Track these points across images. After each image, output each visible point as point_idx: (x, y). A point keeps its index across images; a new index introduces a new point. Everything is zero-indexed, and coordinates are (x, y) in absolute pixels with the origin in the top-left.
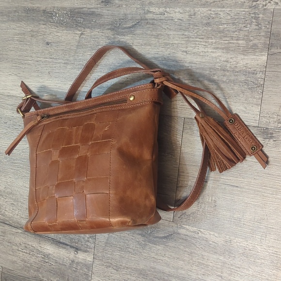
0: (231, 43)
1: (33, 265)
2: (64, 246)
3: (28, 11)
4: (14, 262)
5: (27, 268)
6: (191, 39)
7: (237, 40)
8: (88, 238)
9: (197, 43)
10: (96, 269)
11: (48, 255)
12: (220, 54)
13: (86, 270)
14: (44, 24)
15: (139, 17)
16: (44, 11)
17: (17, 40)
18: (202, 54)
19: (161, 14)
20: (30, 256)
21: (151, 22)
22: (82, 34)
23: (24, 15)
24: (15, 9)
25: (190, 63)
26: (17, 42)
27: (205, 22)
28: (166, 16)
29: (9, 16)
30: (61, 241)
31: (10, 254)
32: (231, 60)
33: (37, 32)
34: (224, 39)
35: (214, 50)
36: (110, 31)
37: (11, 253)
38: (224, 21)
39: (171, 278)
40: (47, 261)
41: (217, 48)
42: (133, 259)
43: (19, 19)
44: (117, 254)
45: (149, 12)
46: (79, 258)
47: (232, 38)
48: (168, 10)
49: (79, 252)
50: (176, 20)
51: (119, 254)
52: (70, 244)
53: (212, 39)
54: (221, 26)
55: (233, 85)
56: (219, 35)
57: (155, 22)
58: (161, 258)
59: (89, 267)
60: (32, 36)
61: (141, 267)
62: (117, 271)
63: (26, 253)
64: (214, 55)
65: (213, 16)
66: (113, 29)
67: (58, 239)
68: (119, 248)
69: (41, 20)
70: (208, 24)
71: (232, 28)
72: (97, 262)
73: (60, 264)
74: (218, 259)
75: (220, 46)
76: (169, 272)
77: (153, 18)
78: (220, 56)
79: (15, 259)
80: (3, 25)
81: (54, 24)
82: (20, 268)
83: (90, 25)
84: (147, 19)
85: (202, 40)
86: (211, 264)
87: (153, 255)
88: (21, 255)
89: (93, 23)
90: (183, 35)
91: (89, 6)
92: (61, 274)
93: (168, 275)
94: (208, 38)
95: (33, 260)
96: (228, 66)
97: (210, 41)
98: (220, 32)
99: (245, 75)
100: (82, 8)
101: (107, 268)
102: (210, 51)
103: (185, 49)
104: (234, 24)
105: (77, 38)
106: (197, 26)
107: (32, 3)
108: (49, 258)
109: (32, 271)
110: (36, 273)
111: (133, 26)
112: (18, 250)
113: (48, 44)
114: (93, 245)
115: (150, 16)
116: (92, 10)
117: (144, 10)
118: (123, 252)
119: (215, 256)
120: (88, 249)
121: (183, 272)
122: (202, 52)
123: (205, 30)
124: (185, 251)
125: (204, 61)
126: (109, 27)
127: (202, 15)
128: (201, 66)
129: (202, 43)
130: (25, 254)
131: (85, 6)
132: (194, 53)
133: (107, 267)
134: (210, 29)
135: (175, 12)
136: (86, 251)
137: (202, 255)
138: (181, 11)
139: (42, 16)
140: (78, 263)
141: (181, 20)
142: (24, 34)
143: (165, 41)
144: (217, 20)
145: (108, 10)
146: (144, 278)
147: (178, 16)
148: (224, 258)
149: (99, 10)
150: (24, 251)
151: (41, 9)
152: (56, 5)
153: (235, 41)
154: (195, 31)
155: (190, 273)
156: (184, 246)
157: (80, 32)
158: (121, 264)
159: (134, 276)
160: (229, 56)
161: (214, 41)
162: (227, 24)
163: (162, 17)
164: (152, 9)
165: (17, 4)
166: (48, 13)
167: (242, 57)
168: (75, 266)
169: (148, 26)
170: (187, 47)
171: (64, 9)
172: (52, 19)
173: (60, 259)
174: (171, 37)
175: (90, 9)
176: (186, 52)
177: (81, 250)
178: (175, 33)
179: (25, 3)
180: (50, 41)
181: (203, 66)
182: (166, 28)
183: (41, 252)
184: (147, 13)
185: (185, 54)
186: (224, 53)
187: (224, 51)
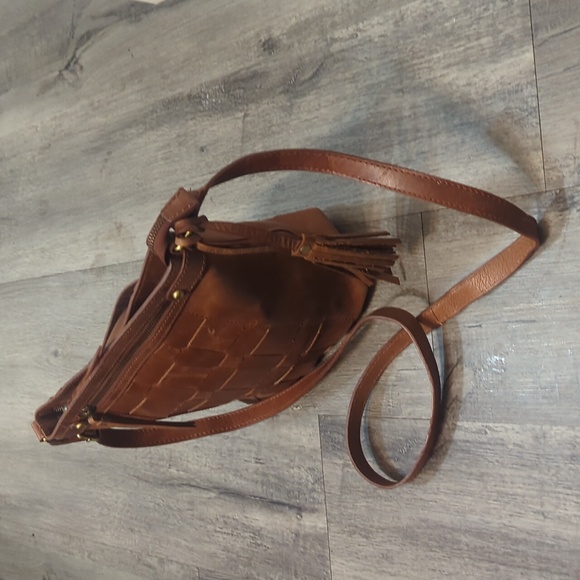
0: (469, 48)
1: (240, 554)
2: (280, 507)
3: (169, 104)
4: (213, 555)
5: (233, 563)
6: (405, 65)
7: (477, 39)
8: (313, 484)
9: (416, 68)
10: (334, 543)
11: (259, 531)
12: (456, 75)
13: (319, 548)
14: (192, 119)
15: (320, 56)
16: (190, 97)
17: (162, 159)
18: (426, 85)
19: (352, 37)
20: (234, 538)
21: (340, 57)
22: (246, 116)
23: (164, 113)
24: (151, 108)
25: (411, 108)
26: (162, 162)
27: (421, 25)
28: (360, 37)
29: (145, 123)
30: (274, 499)
31: (206, 542)
32: (476, 80)
33: (185, 135)
34: (456, 45)
35: (445, 72)
36: (283, 95)
37: (207, 539)
38: (450, 13)
39: (456, 534)
40: (259, 542)
41: (448, 66)
42: (388, 509)
43: (159, 124)
44: (362, 504)
45: (334, 40)
46: (305, 526)
47: (468, 38)
48: (361, 25)
49: (303, 514)
50: (376, 40)
51: (365, 504)
52: (287, 502)
53: (437, 52)
54: (447, 24)
56: (447, 40)
57: (346, 54)
58: (434, 497)
59: (322, 540)
60: (180, 144)
61: (405, 522)
62: (367, 538)
63: (228, 534)
64: (446, 80)
65: (432, 9)
66: (288, 91)
67: (270, 497)
68: (363, 492)
69: (187, 113)
70: (426, 28)
71: (465, 19)
72: (334, 528)
73: (279, 544)
74: (530, 477)
75: (452, 60)
76: (452, 523)
77: (341, 48)
78: (457, 79)
79: (213, 548)
80: (140, 140)
81: (206, 113)
82: (223, 564)
83: (254, 96)
84: (332, 55)
85: (422, 60)
86: (519, 491)
88: (221, 539)
89: (257, 90)
90: (391, 61)
91: (247, 64)
92: (283, 564)
93: (452, 529)
94: (431, 52)
95: (239, 545)
96: (473, 91)
97: (435, 56)
98: (448, 35)
99: (504, 99)
100: (239, 72)
101: (350, 536)
102: (439, 74)
103: (399, 87)
104: (466, 11)
105: (240, 124)
106: (409, 38)
107: (171, 90)
108: (261, 536)
109: (241, 567)
110: (246, 569)
111: (315, 75)
112: (216, 531)
113: (202, 150)
114: (322, 497)
115: (336, 47)
116: (252, 69)
117: (326, 40)
118: (370, 500)
119: (523, 474)
120: (316, 506)
121: (475, 518)
122: (427, 81)
123: (424, 39)
124: (471, 474)
125: (432, 96)
126: (281, 89)
127: (414, 15)
129: (424, 65)
130: (225, 536)
131: (242, 66)
132: (414, 88)
133: (352, 533)
134: (430, 35)
135: (373, 26)
136: (313, 511)
137: (501, 476)
138: (381, 21)
139: (187, 107)
140: (306, 537)
141: (384, 36)
142: (169, 145)
143: (366, 83)
144: (438, 14)
145: (275, 61)
146: (414, 545)
147: (379, 30)
148: (540, 472)
149: (263, 65)
150: (223, 531)
151: (185, 94)
152: (203, 81)
153: (475, 43)
154: (409, 47)
155: (488, 518)
156: (466, 465)
157: (243, 114)
158: (371, 523)
159: (395, 544)
160: (471, 73)
161: (441, 54)
162: (456, 16)
163: (355, 42)
164: (337, 34)
165: (153, 99)
166: (195, 97)
167: (492, 66)
168: (301, 543)
169: (336, 66)
170: (401, 82)
171: (214, 82)
172: (202, 105)
173: (278, 534)
174: (374, 72)
175: (248, 68)
176: (401, 90)
177: (306, 510)
178: (378, 62)
179: (163, 93)
180: (205, 144)
182: (363, 59)
183: (248, 527)
184: (331, 44)
185: (401, 94)
186: (461, 70)
187: (461, 66)
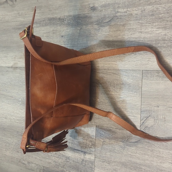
0: (167, 24)
1: (60, 164)
2: (78, 151)
3: (51, 19)
4: (49, 163)
5: (57, 166)
6: (143, 25)
7: (170, 22)
8: (91, 146)
9: (147, 26)
10: (96, 164)
11: (68, 157)
12: (161, 31)
13: (91, 165)
14: (59, 26)
15: (112, 16)
16: (59, 19)
17: (46, 36)
18: (150, 32)
19: (125, 12)
20: (59, 159)
21: (119, 17)
22: (81, 29)
23: (48, 22)
24: (43, 20)
25: (143, 38)
26: (46, 38)
27: (151, 14)
28: (128, 12)
29: (40, 24)
30: (76, 148)
31: (47, 159)
32: (168, 34)
33: (56, 30)
34: (162, 22)
35: (157, 30)
36: (96, 25)
37: (48, 158)
38: (162, 12)
39: (141, 166)
40: (68, 161)
41: (159, 28)
42: (118, 156)
43: (46, 25)
44: (108, 154)
45: (118, 12)
46: (86, 158)
47: (167, 21)
48: (129, 9)
49: (86, 154)
50: (134, 15)
51: (110, 154)
52: (81, 150)
53: (155, 23)
54: (160, 15)
55: (170, 48)
56: (159, 20)
57: (122, 17)
58: (135, 154)
59: (93, 163)
60: (54, 33)
61: (123, 160)
62: (109, 164)
63: (56, 157)
64: (157, 32)
65: (155, 10)
66: (98, 24)
67: (74, 148)
68: (109, 150)
69: (58, 24)
70: (152, 15)
71: (167, 15)
72: (97, 159)
73: (76, 162)
74: (169, 152)
75: (160, 26)
76: (140, 163)
77: (120, 15)
78: (161, 32)
79: (50, 161)
80: (37, 29)
81: (65, 25)
82: (53, 166)
83: (85, 23)
84: (117, 16)
85: (150, 24)
86: (165, 156)
87: (130, 153)
88: (53, 158)
89: (86, 22)
90: (139, 22)
91: (84, 13)
92: (76, 168)
93: (140, 164)
94: (153, 23)
95: (60, 161)
96: (166, 37)
97: (155, 24)
98: (160, 19)
100: (80, 14)
101: (103, 163)
102: (155, 30)
103: (140, 31)
104: (168, 13)
105: (78, 31)
106: (146, 17)
107: (52, 15)
108: (69, 159)
109: (60, 167)
110: (62, 168)
111: (109, 21)
112: (52, 156)
113: (62, 36)
114: (94, 150)
115: (119, 14)
116: (86, 15)
117: (115, 11)
118: (112, 153)
119: (167, 151)
120: (91, 152)
121: (148, 162)
122: (151, 31)
123: (151, 18)
124: (149, 149)
125: (152, 36)
126: (96, 23)
127: (149, 10)
128: (150, 39)
129: (150, 26)
130: (55, 158)
131: (82, 13)
132: (146, 32)
133: (103, 162)
134: (154, 17)
135: (133, 10)
136: (90, 154)
137: (159, 151)
138: (136, 9)
139: (58, 22)
140: (86, 161)
141: (137, 14)
142: (49, 32)
143: (128, 27)
144: (157, 12)
145: (95, 14)
146: (125, 167)
147: (136, 12)
149: (90, 14)
150: (55, 156)
151: (58, 18)
152: (66, 15)
153: (169, 23)
154: (146, 20)
155: (152, 163)
156: (148, 146)
157: (80, 28)
158: (111, 160)
159: (119, 167)
160: (167, 32)
161: (157, 24)
162: (164, 13)
163: (126, 14)
164: (120, 10)
165: (44, 17)
166: (61, 19)
168: (84, 163)
169: (118, 20)
170: (141, 30)
171: (70, 16)
172: (64, 22)
173: (76, 159)
174: (132, 25)
175: (84, 14)
176: (141, 32)
177: (87, 153)
178: (133, 22)
179: (49, 15)
180: (63, 35)
181: (151, 39)
182: (128, 20)
183: (65, 156)
184: (117, 13)
185: (140, 33)
186: (163, 30)
187: (163, 29)
